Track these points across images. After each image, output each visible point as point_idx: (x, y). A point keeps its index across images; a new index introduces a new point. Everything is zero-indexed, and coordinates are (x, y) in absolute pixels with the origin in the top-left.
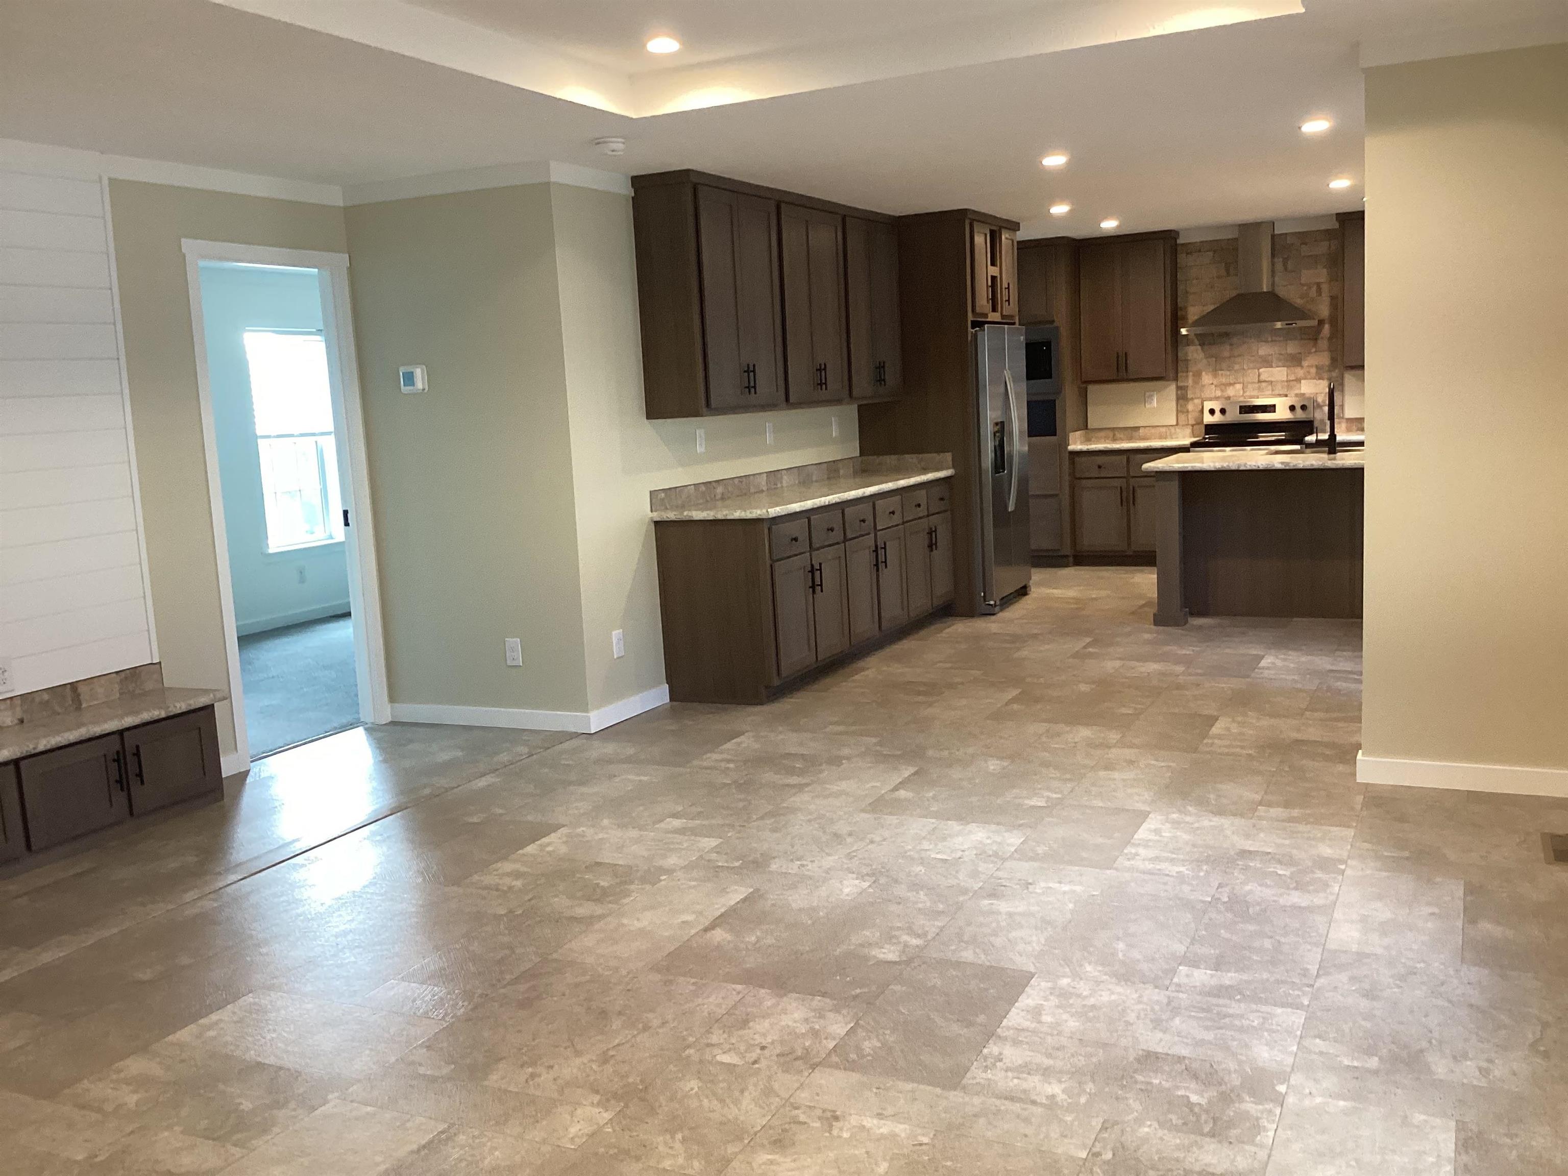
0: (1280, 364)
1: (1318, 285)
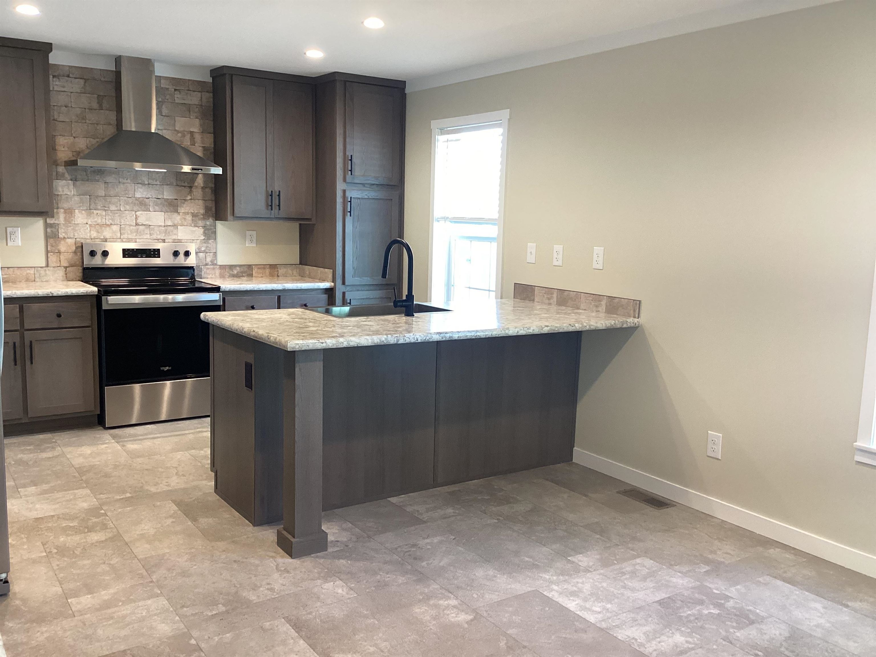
0: (157, 208)
1: (192, 133)
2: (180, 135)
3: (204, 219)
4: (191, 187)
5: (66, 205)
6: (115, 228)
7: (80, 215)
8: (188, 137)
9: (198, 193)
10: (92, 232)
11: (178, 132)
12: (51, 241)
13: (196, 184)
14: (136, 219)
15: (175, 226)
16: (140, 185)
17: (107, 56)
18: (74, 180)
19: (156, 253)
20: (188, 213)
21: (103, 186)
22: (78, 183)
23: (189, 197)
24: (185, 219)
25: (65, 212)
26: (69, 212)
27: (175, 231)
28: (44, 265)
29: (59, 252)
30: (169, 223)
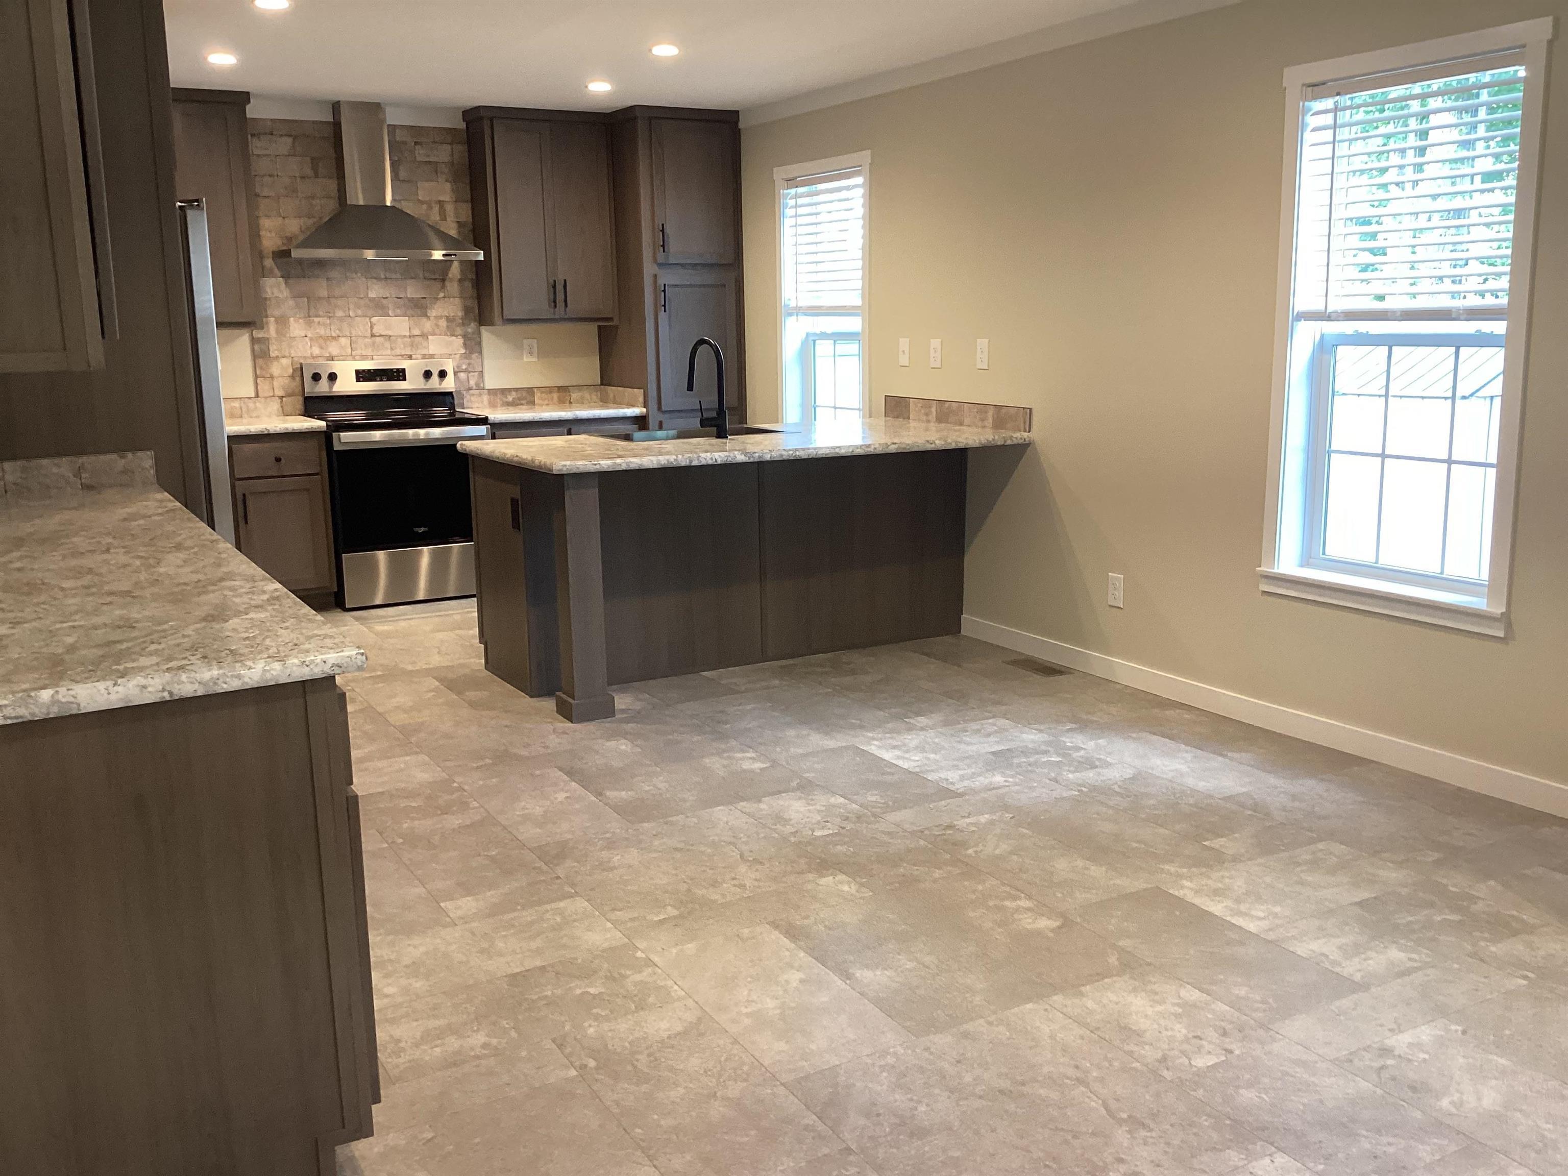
0: (398, 311)
1: (441, 203)
2: (425, 207)
3: (463, 324)
4: (443, 280)
5: (277, 313)
6: (344, 341)
7: (296, 325)
8: (436, 209)
9: (453, 287)
10: (314, 348)
11: (422, 202)
12: (260, 362)
13: (450, 275)
14: (372, 327)
15: (424, 336)
16: (374, 281)
17: (320, 103)
18: (286, 276)
19: (400, 375)
20: (441, 317)
21: (324, 283)
22: (291, 281)
23: (442, 295)
24: (437, 325)
25: (277, 321)
26: (282, 321)
27: (425, 344)
28: (253, 395)
29: (272, 377)
30: (416, 332)
